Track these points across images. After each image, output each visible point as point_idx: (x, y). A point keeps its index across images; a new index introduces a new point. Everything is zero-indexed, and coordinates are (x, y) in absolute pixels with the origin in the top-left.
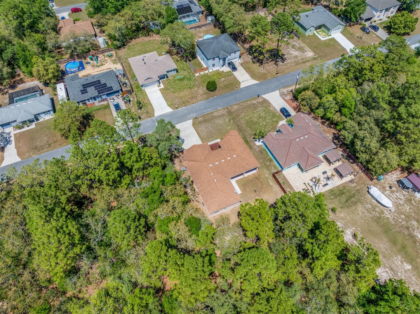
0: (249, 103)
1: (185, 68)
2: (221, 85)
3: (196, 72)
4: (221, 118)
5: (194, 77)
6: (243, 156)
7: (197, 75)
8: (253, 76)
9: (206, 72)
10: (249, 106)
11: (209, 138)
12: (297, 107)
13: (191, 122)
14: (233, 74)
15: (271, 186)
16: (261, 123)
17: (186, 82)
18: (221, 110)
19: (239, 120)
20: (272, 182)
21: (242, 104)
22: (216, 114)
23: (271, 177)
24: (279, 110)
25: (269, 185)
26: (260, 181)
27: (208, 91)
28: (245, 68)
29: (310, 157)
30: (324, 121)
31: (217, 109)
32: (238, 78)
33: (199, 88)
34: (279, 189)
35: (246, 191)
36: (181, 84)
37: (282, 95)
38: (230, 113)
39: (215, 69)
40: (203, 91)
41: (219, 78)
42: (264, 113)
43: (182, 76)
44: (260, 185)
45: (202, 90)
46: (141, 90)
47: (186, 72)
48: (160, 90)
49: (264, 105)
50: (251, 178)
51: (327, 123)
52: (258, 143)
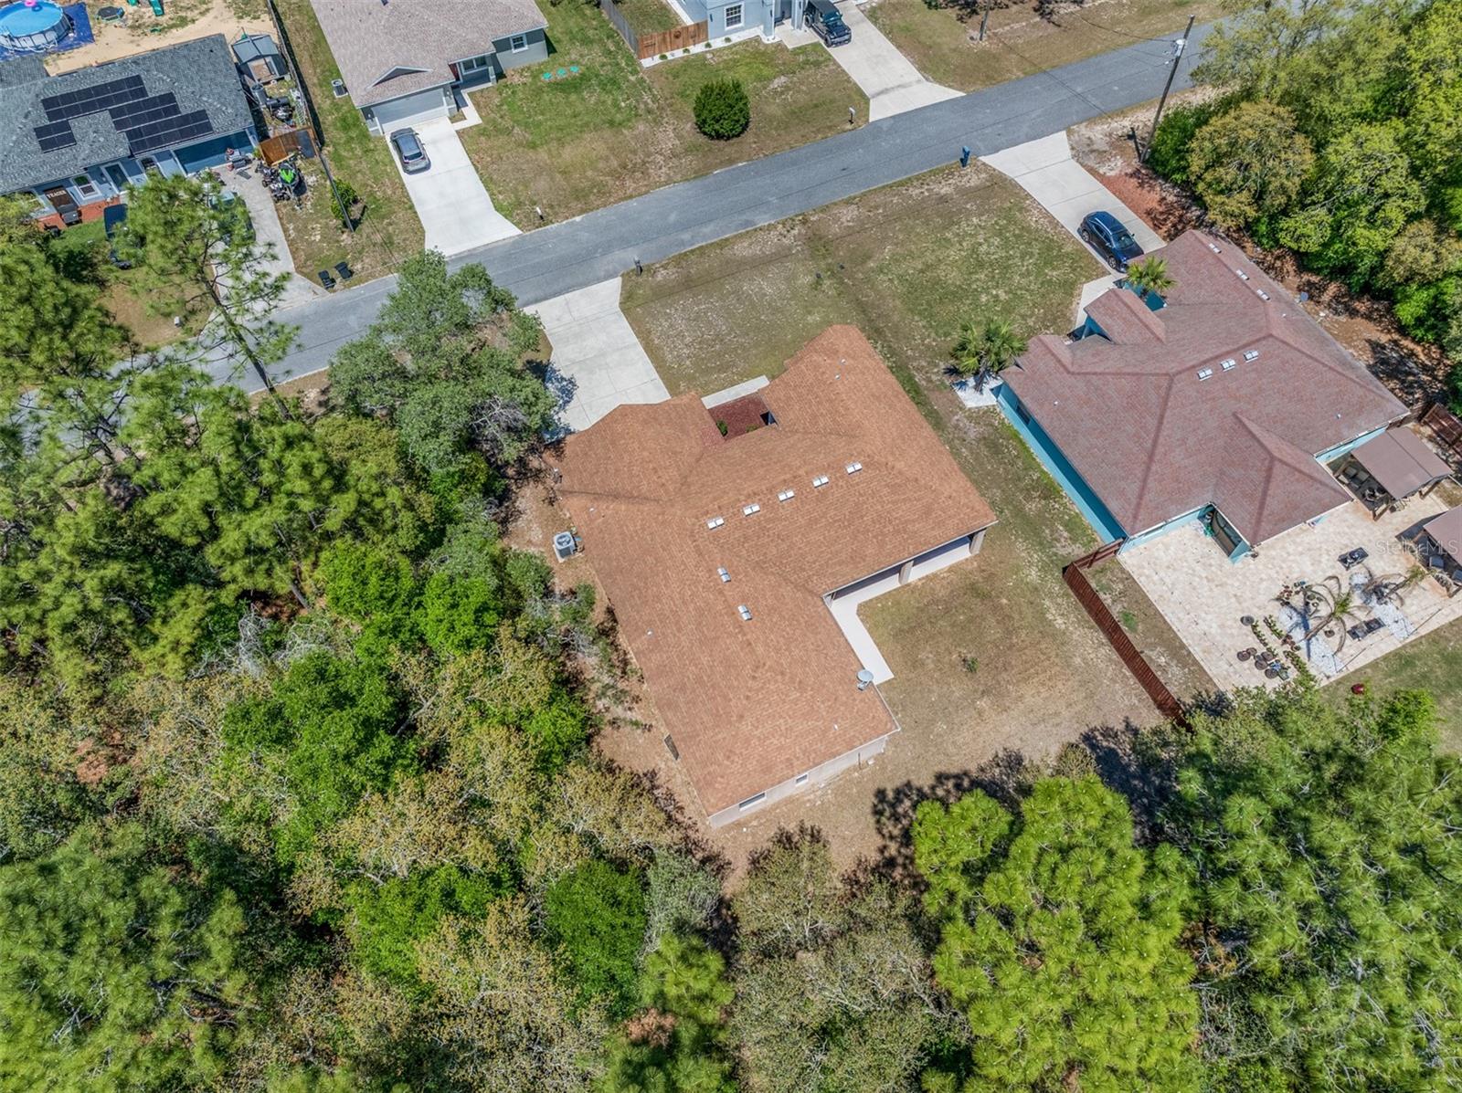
0: (915, 192)
1: (591, 33)
2: (773, 109)
3: (643, 48)
4: (773, 271)
5: (635, 72)
6: (900, 465)
7: (647, 63)
8: (931, 63)
9: (697, 49)
10: (917, 211)
11: (707, 371)
12: (1168, 212)
13: (611, 290)
14: (830, 59)
15: (1060, 639)
16: (986, 290)
17: (592, 97)
18: (770, 228)
19: (868, 280)
20: (1063, 614)
21: (880, 199)
22: (743, 250)
23: (1056, 585)
24: (1072, 225)
25: (1046, 630)
26: (997, 608)
27: (702, 139)
28: (889, 33)
29: (1278, 468)
30: (1314, 279)
31: (748, 223)
32: (855, 77)
33: (657, 122)
34: (1108, 651)
35: (916, 664)
36: (570, 104)
37: (1085, 154)
38: (817, 243)
39: (740, 34)
40: (679, 137)
41: (759, 78)
42: (997, 241)
43: (575, 70)
44: (994, 632)
45: (676, 132)
46: (365, 136)
47: (597, 49)
48: (460, 134)
49: (996, 203)
50: (942, 593)
51: (1333, 289)
52: (974, 398)
